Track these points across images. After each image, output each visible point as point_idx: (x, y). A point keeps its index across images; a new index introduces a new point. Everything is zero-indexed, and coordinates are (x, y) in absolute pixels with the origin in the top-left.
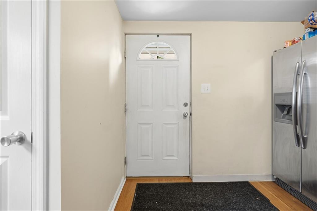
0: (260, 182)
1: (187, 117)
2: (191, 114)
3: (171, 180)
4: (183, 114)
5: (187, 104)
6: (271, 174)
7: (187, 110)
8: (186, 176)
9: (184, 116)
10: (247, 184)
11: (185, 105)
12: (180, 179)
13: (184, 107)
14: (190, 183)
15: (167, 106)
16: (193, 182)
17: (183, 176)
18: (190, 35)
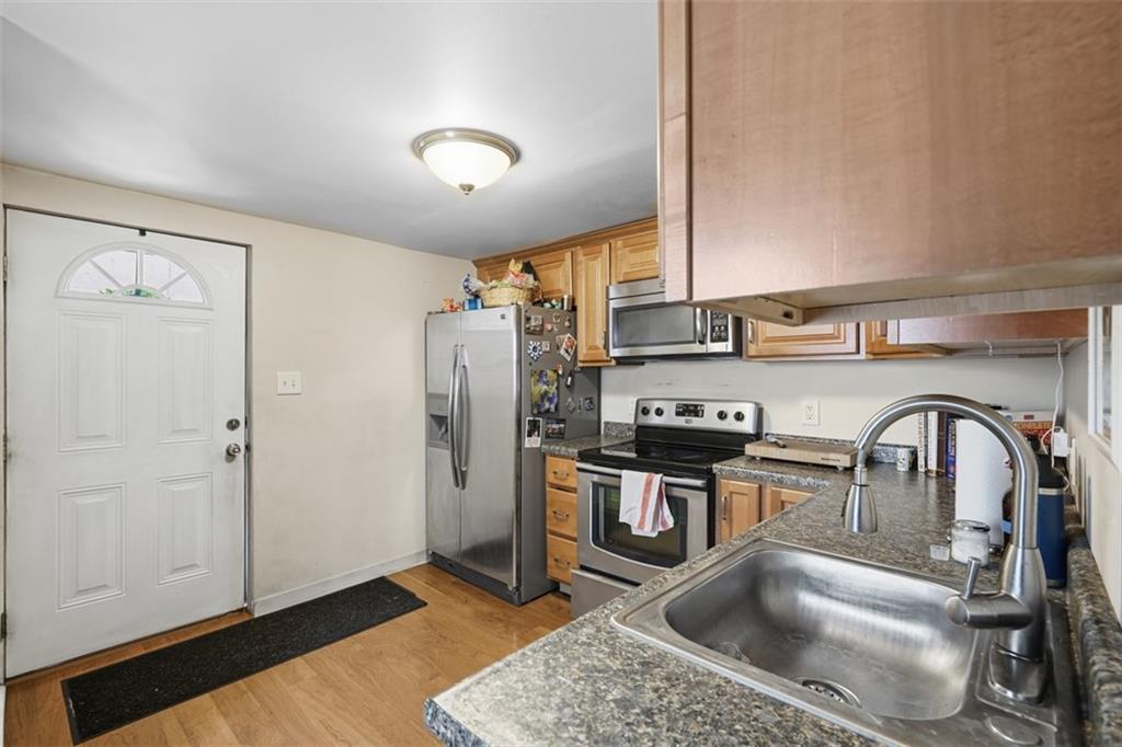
0: (406, 571)
1: (236, 459)
2: (248, 448)
3: (187, 634)
4: (224, 450)
5: (238, 422)
6: (425, 549)
7: (238, 437)
8: (234, 609)
9: (228, 452)
10: (382, 580)
11: (233, 425)
12: (215, 624)
13: (229, 432)
14: (247, 624)
15: (174, 431)
16: (256, 615)
17: (226, 611)
18: (247, 246)
